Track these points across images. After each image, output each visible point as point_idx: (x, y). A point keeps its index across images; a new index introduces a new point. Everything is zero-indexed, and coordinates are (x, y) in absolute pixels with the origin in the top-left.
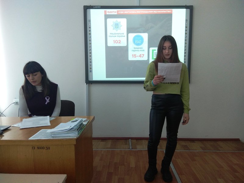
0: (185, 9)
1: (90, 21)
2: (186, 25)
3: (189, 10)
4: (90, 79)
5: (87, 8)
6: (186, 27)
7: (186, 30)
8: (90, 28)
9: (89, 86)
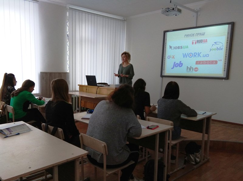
0: (228, 25)
1: (166, 39)
2: (228, 36)
3: (230, 25)
4: (163, 75)
5: (165, 32)
6: (228, 38)
7: (227, 40)
8: (166, 43)
9: (162, 79)
